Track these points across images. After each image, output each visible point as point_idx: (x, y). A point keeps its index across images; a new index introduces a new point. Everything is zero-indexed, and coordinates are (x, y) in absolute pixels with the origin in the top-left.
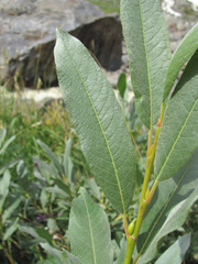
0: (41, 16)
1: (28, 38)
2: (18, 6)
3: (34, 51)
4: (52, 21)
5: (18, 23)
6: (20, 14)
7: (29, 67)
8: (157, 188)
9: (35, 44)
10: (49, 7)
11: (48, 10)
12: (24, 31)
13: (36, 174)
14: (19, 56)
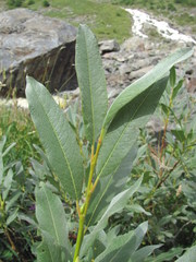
0: (29, 35)
1: (17, 54)
2: (9, 25)
3: (22, 65)
4: (38, 40)
5: (8, 41)
6: (10, 33)
7: (18, 79)
8: (99, 182)
9: (24, 59)
10: (35, 27)
11: (36, 30)
12: (14, 47)
13: (31, 172)
14: (9, 69)
